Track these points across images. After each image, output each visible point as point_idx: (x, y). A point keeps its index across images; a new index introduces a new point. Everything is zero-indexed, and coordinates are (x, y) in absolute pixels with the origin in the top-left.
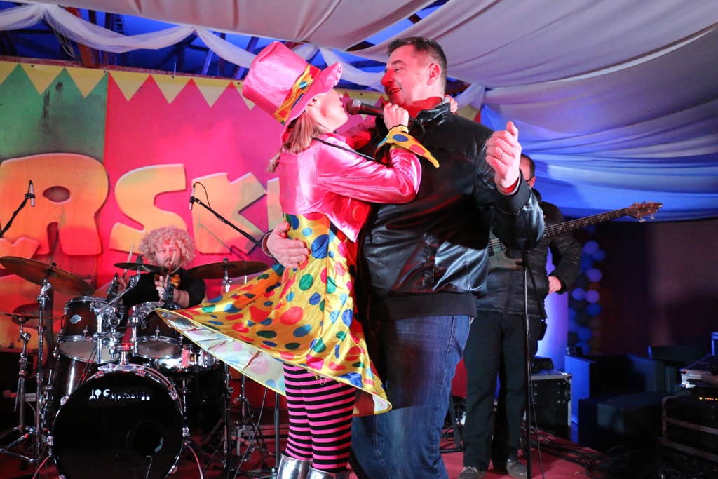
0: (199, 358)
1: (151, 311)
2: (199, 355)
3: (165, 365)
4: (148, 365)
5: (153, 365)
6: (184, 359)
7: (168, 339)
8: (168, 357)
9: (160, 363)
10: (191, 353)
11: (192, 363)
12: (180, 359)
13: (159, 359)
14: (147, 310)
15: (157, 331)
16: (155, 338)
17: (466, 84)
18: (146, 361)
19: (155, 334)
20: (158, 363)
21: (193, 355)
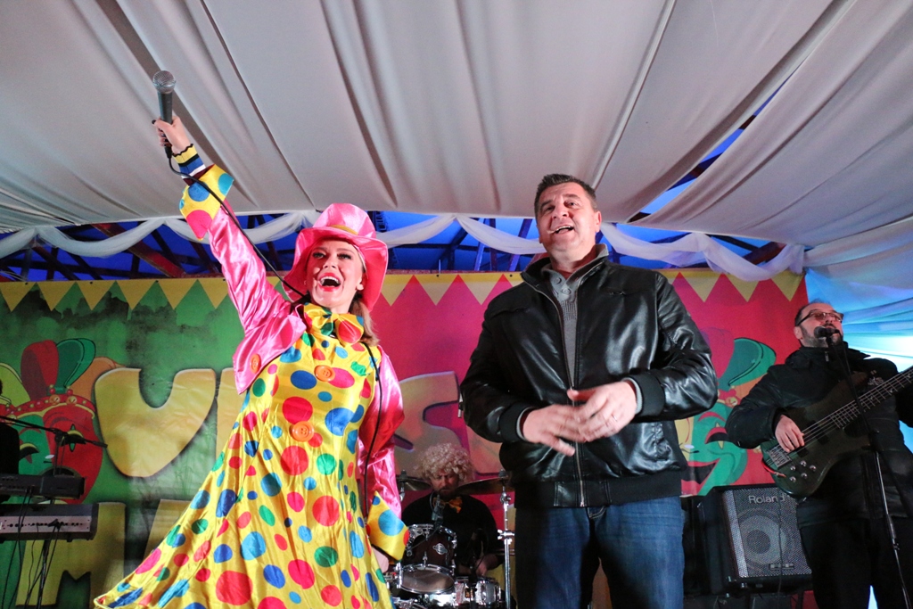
0: (477, 593)
1: (417, 535)
2: (476, 590)
3: (436, 601)
4: (416, 601)
5: (422, 602)
6: (458, 595)
7: (439, 568)
8: (438, 592)
9: (431, 600)
10: (467, 587)
11: (468, 600)
12: (454, 594)
13: (429, 594)
14: (413, 533)
15: (425, 558)
16: (422, 567)
17: (781, 246)
18: (415, 596)
19: (422, 562)
20: (428, 599)
21: (468, 590)
